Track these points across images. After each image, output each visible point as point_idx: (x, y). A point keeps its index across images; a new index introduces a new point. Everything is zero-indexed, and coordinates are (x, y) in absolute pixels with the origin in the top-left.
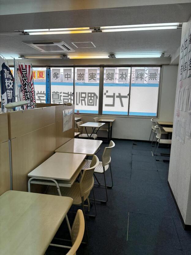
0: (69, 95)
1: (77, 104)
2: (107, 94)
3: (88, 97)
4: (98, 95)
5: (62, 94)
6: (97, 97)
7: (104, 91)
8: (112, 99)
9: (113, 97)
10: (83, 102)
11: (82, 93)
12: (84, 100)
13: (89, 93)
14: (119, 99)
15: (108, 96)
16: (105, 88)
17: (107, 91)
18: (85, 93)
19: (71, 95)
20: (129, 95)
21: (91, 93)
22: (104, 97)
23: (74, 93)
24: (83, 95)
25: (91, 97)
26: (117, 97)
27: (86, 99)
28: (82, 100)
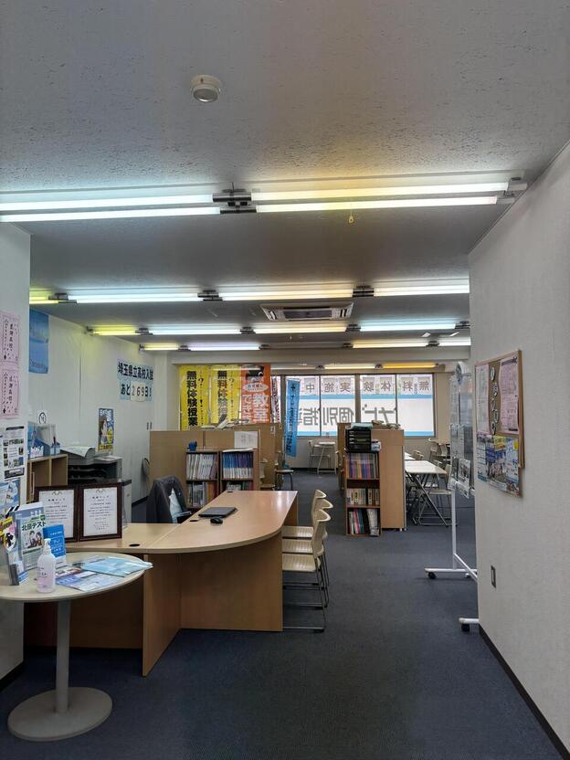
0: (312, 412)
1: (325, 424)
2: (366, 409)
3: (341, 413)
4: (354, 410)
5: (303, 412)
6: (352, 414)
7: (362, 405)
8: (373, 415)
9: (375, 412)
10: (333, 420)
11: (331, 409)
12: (335, 418)
13: (340, 409)
14: (382, 415)
15: (367, 412)
16: (363, 402)
17: (366, 406)
18: (336, 409)
19: (315, 412)
20: (396, 409)
21: (344, 409)
22: (362, 412)
23: (320, 409)
24: (334, 411)
25: (344, 413)
26: (380, 412)
27: (338, 417)
28: (331, 418)
